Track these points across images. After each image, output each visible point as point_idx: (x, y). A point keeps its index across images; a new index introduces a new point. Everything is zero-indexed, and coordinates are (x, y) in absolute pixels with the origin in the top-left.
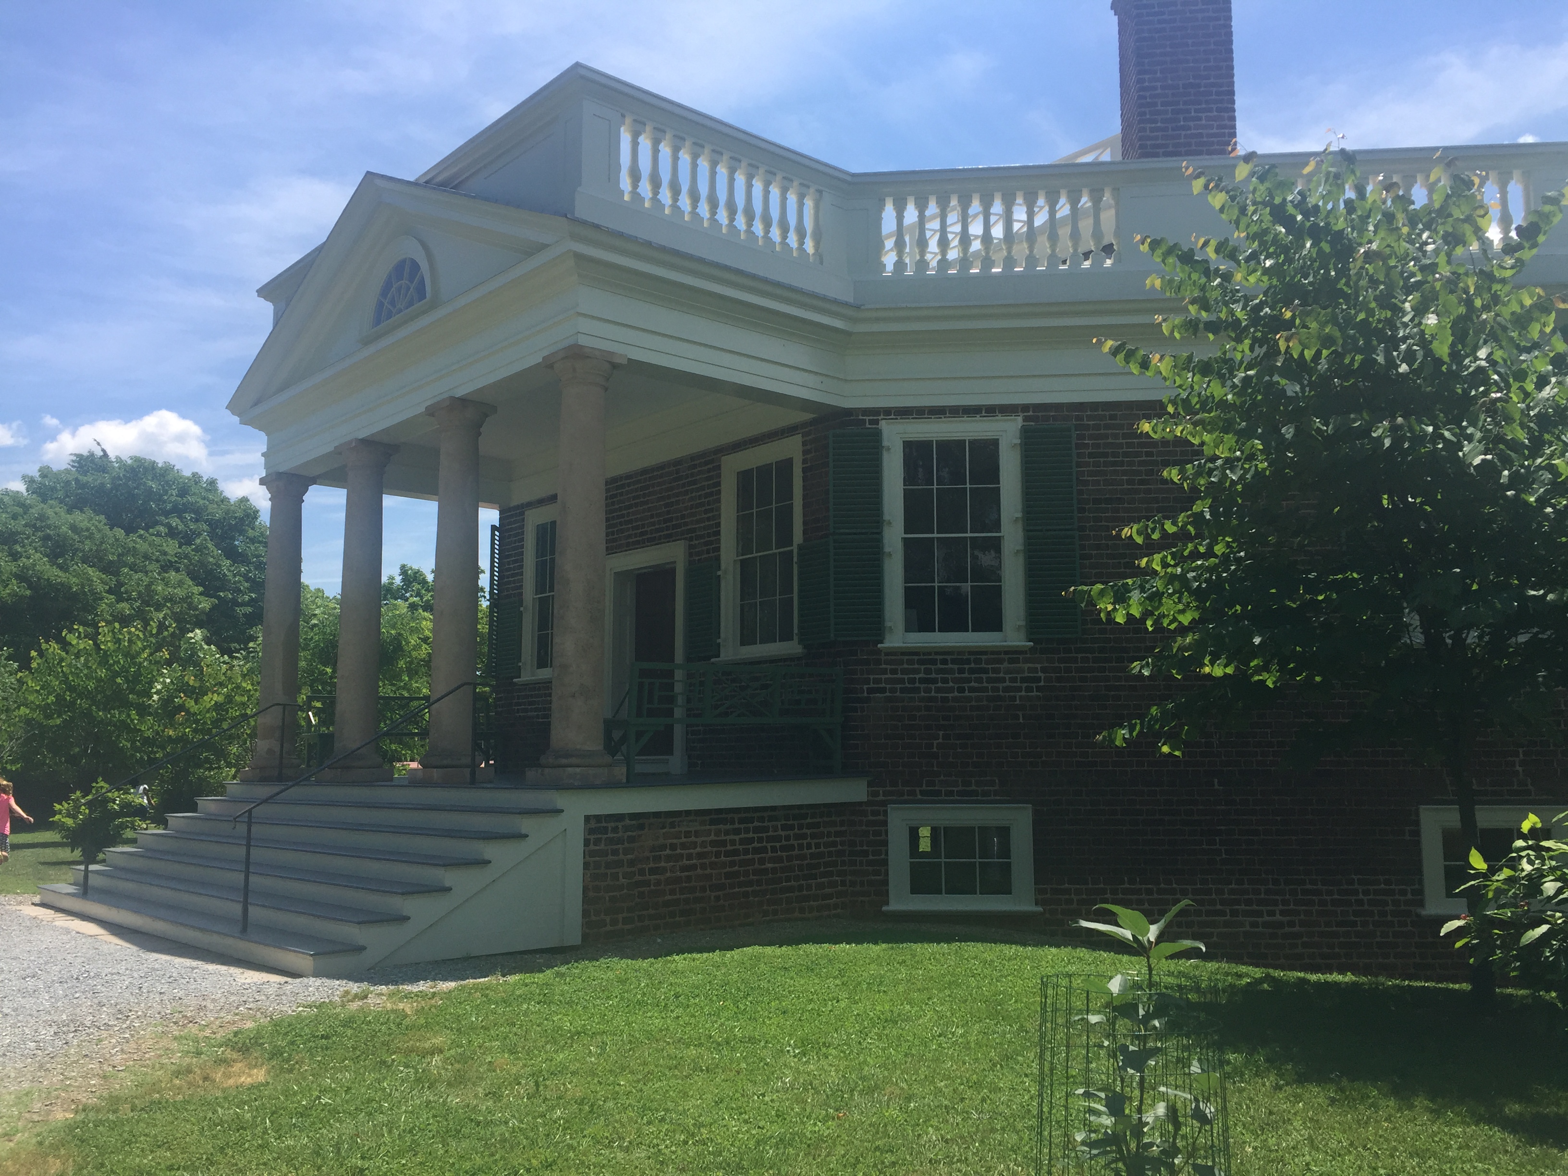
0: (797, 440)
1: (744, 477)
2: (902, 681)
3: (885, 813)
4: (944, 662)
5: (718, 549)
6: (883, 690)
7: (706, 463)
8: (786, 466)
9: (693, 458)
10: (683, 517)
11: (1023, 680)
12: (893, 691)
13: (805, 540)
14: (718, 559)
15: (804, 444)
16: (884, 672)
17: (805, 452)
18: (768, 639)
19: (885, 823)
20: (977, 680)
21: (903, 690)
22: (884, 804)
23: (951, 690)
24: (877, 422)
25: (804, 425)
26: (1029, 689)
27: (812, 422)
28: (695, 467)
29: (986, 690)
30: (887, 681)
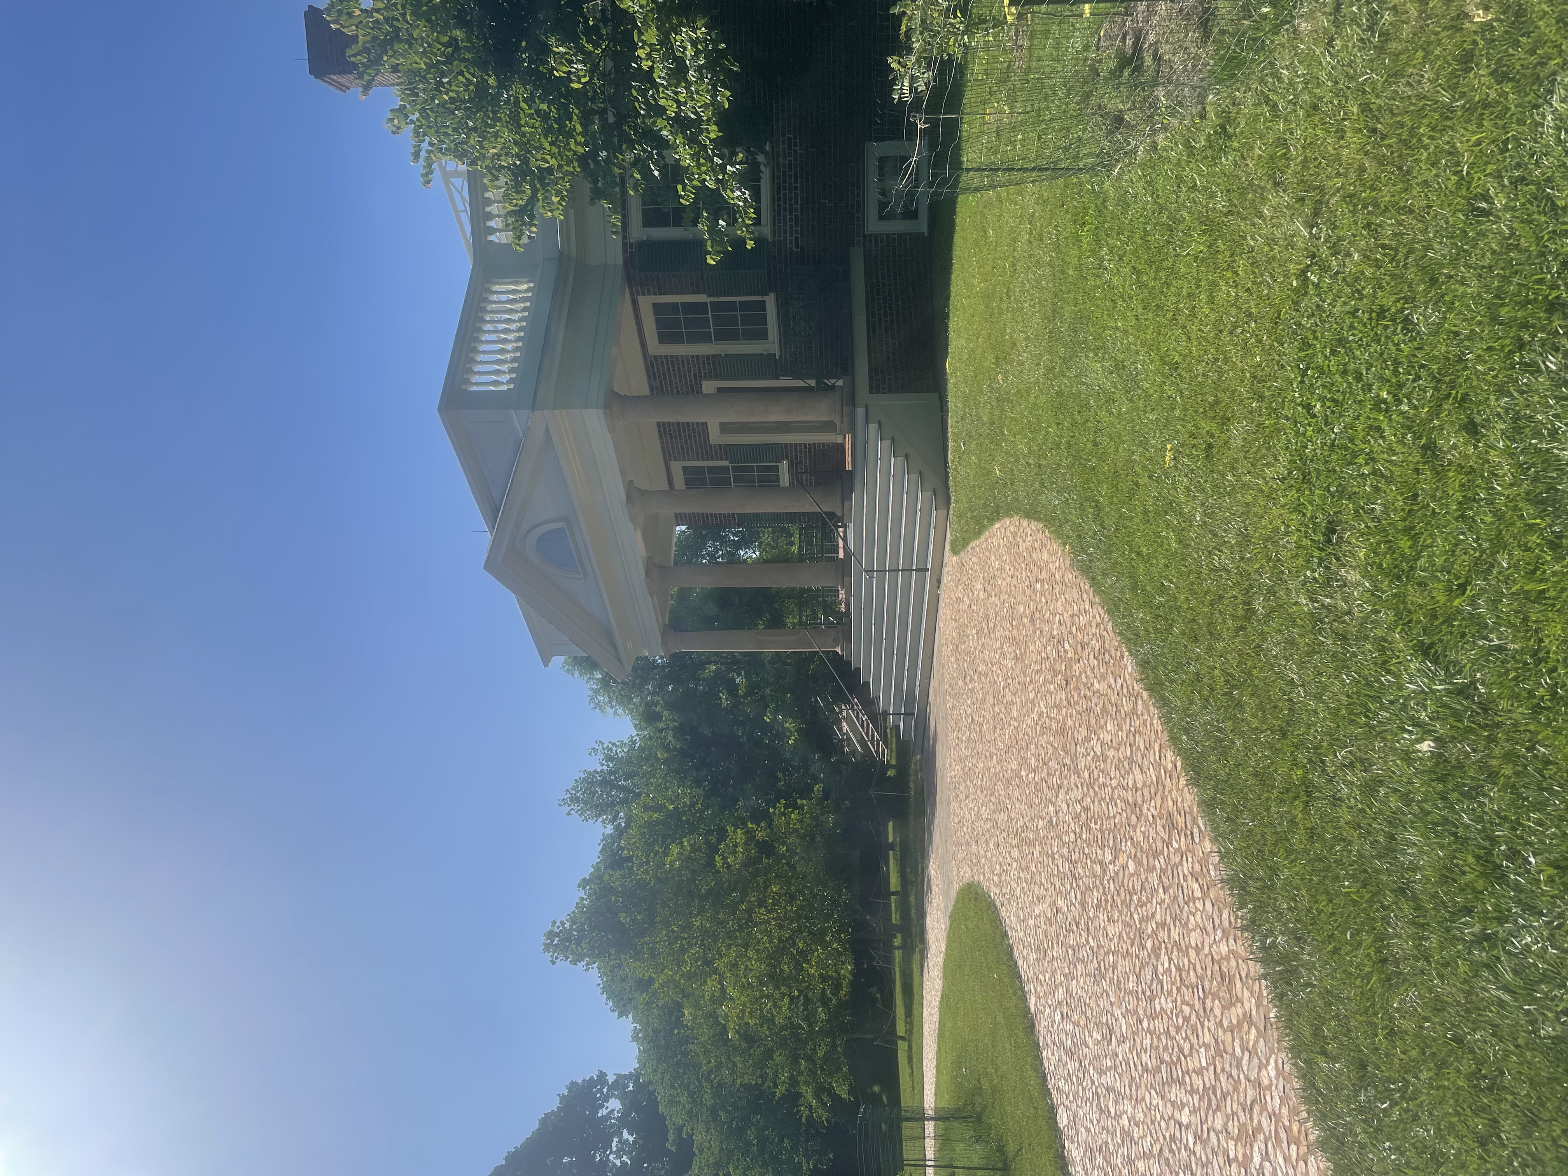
0: (641, 299)
1: (663, 339)
2: (791, 226)
3: (870, 235)
4: (779, 199)
5: (707, 356)
6: (797, 239)
7: (653, 366)
8: (657, 308)
9: (649, 377)
10: (686, 383)
11: (790, 148)
12: (797, 232)
13: (704, 293)
14: (714, 356)
15: (644, 294)
16: (785, 238)
17: (649, 294)
18: (764, 319)
19: (876, 235)
20: (790, 178)
21: (797, 226)
22: (864, 236)
23: (796, 195)
24: (631, 244)
25: (632, 294)
26: (795, 145)
27: (630, 287)
28: (654, 375)
29: (796, 173)
30: (791, 236)
